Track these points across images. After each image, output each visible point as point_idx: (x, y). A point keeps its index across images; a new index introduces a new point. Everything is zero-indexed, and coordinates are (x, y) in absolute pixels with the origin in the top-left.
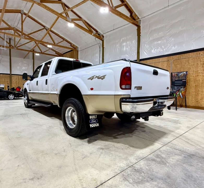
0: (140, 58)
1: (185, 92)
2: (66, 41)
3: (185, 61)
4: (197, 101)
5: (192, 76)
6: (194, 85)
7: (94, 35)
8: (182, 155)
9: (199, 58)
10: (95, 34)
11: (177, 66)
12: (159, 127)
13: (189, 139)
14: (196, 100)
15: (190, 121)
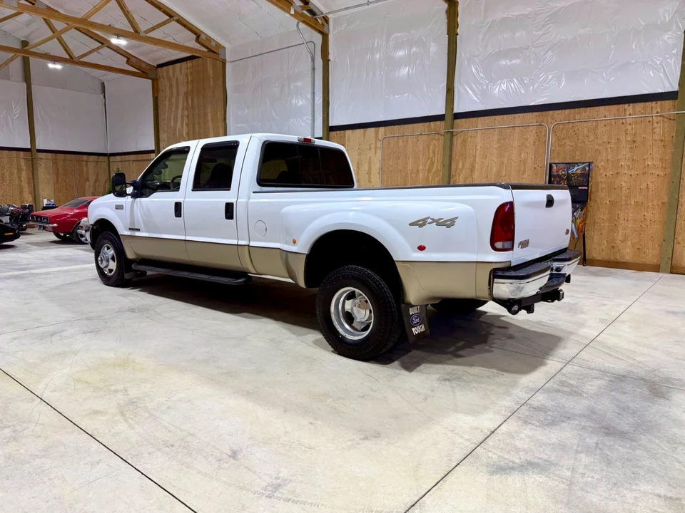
0: (456, 111)
1: (584, 221)
2: (178, 21)
3: (586, 130)
4: (613, 247)
5: (604, 176)
6: (608, 202)
7: (297, 15)
8: (606, 378)
9: (623, 123)
10: (299, 10)
11: (565, 143)
12: (540, 325)
13: (610, 348)
14: (612, 243)
15: (604, 305)
